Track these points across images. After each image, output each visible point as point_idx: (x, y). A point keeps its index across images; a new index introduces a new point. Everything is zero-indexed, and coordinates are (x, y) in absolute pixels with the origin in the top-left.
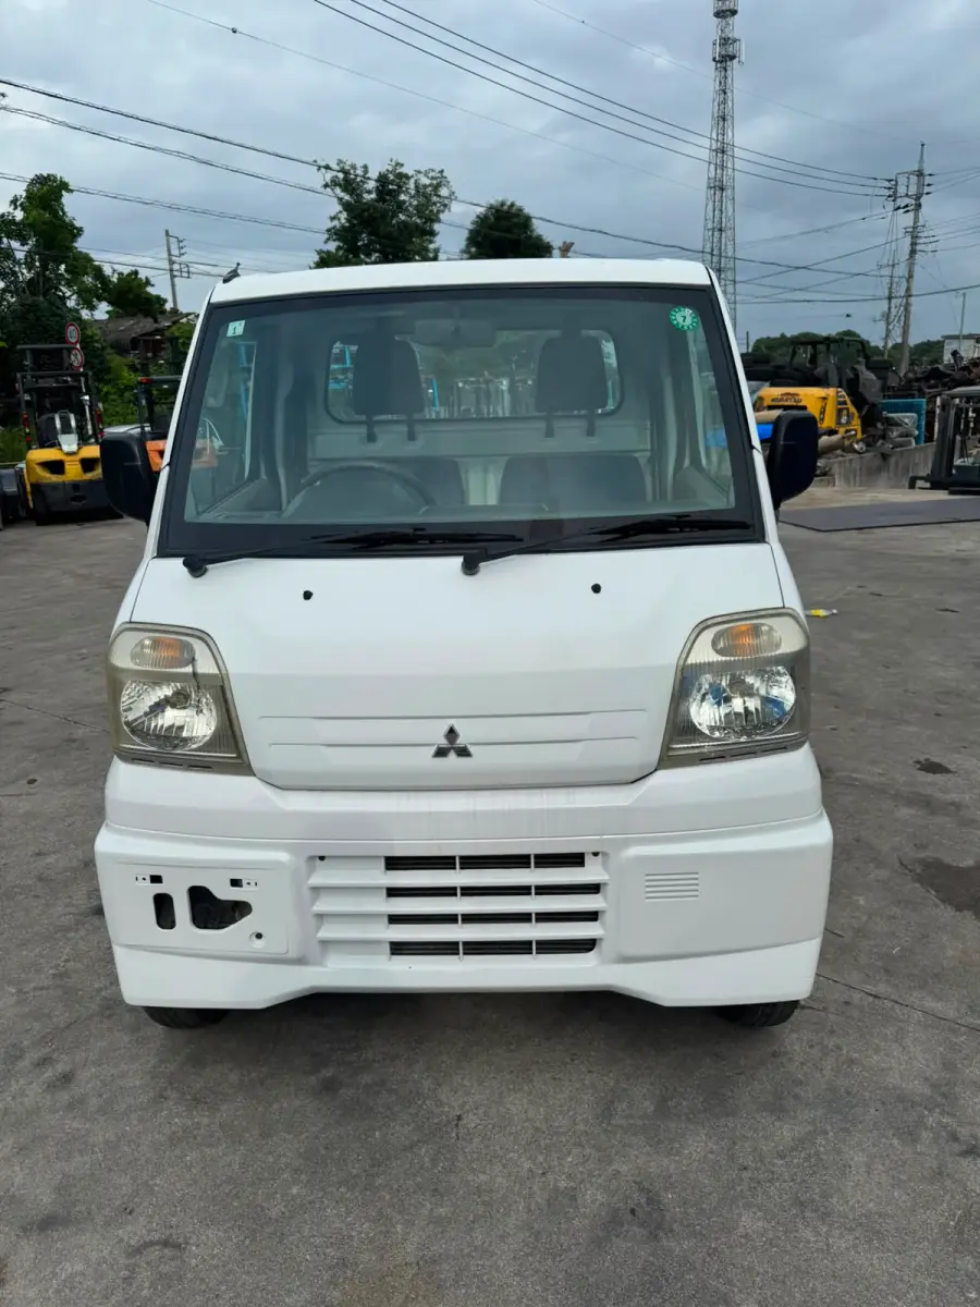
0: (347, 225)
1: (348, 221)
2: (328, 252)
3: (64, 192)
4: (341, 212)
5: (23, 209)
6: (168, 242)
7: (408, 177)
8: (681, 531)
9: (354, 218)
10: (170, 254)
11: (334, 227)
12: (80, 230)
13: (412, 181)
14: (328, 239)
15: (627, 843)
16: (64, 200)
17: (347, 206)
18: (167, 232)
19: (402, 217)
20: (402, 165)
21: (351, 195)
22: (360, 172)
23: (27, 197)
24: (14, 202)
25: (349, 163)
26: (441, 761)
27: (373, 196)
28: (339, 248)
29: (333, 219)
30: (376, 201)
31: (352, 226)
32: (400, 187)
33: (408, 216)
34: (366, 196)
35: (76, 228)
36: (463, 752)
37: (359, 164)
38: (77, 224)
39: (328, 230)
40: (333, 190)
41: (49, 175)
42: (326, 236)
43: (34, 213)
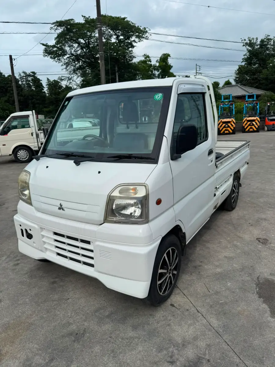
0: (249, 56)
1: (249, 55)
2: (242, 66)
3: (169, 57)
4: (247, 53)
5: (159, 63)
6: (196, 67)
7: (271, 39)
8: (135, 159)
9: (251, 54)
10: (196, 71)
11: (245, 58)
12: (172, 67)
13: (272, 40)
14: (242, 62)
15: (96, 241)
16: (169, 59)
17: (249, 51)
18: (196, 64)
19: (267, 52)
20: (269, 36)
21: (251, 47)
22: (255, 40)
23: (160, 60)
24: (157, 61)
25: (251, 38)
26: (59, 211)
27: (258, 47)
28: (245, 64)
29: (244, 55)
30: (259, 48)
31: (250, 57)
32: (268, 43)
33: (269, 52)
34: (256, 47)
35: (171, 66)
36: (63, 210)
37: (255, 37)
38: (171, 65)
39: (243, 59)
40: (246, 47)
41: (166, 54)
42: (242, 60)
43: (161, 63)
